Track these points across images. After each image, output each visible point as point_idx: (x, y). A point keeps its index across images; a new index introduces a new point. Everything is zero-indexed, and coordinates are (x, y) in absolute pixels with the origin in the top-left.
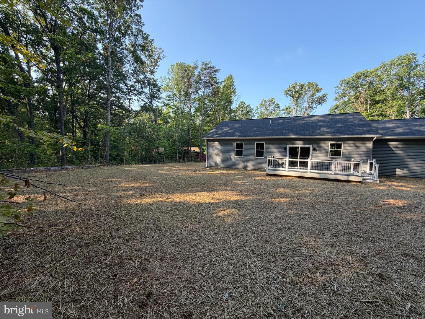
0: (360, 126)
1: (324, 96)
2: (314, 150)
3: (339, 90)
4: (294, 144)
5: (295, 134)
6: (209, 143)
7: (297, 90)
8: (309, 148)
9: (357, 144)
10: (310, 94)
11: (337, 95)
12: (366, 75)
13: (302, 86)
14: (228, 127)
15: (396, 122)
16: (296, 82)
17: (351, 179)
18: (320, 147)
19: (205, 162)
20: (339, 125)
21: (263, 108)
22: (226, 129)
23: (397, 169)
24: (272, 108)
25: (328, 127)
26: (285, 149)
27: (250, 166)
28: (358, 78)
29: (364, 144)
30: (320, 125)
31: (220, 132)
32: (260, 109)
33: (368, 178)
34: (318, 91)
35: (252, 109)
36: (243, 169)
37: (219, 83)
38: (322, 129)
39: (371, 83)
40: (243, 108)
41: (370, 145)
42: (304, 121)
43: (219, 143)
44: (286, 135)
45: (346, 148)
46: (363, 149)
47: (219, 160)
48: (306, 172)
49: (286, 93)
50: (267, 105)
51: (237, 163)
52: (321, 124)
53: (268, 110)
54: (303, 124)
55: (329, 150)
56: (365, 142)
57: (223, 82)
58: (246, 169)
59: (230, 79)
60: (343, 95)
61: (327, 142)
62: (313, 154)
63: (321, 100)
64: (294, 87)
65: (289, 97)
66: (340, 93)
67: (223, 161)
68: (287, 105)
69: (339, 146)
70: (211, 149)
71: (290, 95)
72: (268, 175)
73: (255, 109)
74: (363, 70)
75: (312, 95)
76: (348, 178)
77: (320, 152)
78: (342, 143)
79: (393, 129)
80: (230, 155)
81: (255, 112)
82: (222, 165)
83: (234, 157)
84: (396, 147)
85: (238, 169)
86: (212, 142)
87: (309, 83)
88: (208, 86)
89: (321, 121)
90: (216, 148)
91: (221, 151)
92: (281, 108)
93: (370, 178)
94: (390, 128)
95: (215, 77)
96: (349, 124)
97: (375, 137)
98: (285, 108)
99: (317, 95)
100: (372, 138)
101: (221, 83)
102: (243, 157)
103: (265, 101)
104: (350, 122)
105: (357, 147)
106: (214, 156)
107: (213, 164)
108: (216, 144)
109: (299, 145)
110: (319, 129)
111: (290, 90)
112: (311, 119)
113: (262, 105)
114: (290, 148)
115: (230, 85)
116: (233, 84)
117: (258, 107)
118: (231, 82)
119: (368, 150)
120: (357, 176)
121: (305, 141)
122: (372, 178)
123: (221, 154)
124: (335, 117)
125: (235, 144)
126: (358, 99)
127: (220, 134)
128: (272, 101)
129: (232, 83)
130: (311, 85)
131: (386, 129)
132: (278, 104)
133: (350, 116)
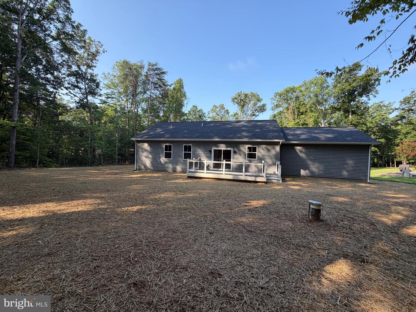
0: (273, 131)
1: (264, 105)
2: (235, 152)
3: (274, 101)
4: (218, 147)
5: (219, 137)
6: (138, 144)
7: (242, 98)
8: (230, 151)
9: (268, 148)
10: (252, 102)
11: (272, 105)
12: (293, 90)
13: (246, 95)
14: (162, 128)
15: (303, 130)
16: (241, 92)
17: (258, 179)
18: (240, 150)
19: (134, 164)
20: (257, 130)
21: (214, 113)
22: (159, 130)
23: (301, 170)
24: (223, 114)
25: (248, 131)
26: (210, 151)
27: (179, 168)
28: (288, 92)
29: (274, 148)
30: (242, 130)
31: (152, 133)
32: (211, 114)
33: (274, 178)
34: (259, 100)
35: (204, 114)
36: (172, 172)
37: (168, 85)
38: (243, 133)
39: (297, 98)
40: (195, 112)
41: (278, 148)
42: (231, 125)
43: (149, 145)
44: (211, 138)
45: (260, 151)
46: (273, 152)
47: (148, 163)
48: (222, 174)
49: (233, 100)
50: (218, 111)
51: (166, 165)
52: (244, 128)
53: (218, 115)
54: (229, 128)
55: (247, 152)
56: (274, 146)
57: (172, 84)
58: (176, 171)
59: (180, 83)
60: (277, 106)
61: (245, 146)
62: (234, 157)
63: (262, 109)
64: (239, 96)
65: (236, 104)
66: (275, 104)
67: (152, 164)
68: (235, 112)
69: (255, 150)
70: (140, 150)
71: (237, 103)
72: (190, 177)
73: (206, 114)
74: (291, 86)
75: (255, 104)
76: (255, 179)
77: (240, 155)
78: (257, 146)
79: (299, 136)
80: (159, 158)
81: (207, 117)
82: (152, 168)
83: (163, 159)
84: (301, 151)
85: (167, 171)
86: (142, 144)
87: (252, 93)
88: (157, 87)
89: (245, 126)
90: (146, 150)
91: (151, 153)
92: (230, 114)
93: (275, 178)
94: (297, 134)
95: (163, 79)
96: (265, 129)
97: (281, 141)
98: (233, 114)
99: (259, 104)
100: (279, 142)
101: (170, 86)
102: (172, 159)
103: (216, 106)
104: (267, 128)
105: (269, 150)
106: (144, 159)
107: (143, 167)
108: (146, 146)
109: (223, 147)
110: (240, 133)
111: (236, 98)
112: (238, 124)
113: (213, 111)
114: (215, 151)
115: (179, 89)
116: (183, 88)
117: (209, 112)
118: (180, 86)
119: (277, 153)
120: (263, 176)
121: (227, 144)
122: (277, 178)
123: (150, 156)
124: (257, 123)
125: (164, 146)
126: (288, 110)
127: (151, 135)
128: (222, 107)
129: (182, 86)
130: (253, 95)
131: (294, 136)
132: (227, 110)
133: (268, 123)
